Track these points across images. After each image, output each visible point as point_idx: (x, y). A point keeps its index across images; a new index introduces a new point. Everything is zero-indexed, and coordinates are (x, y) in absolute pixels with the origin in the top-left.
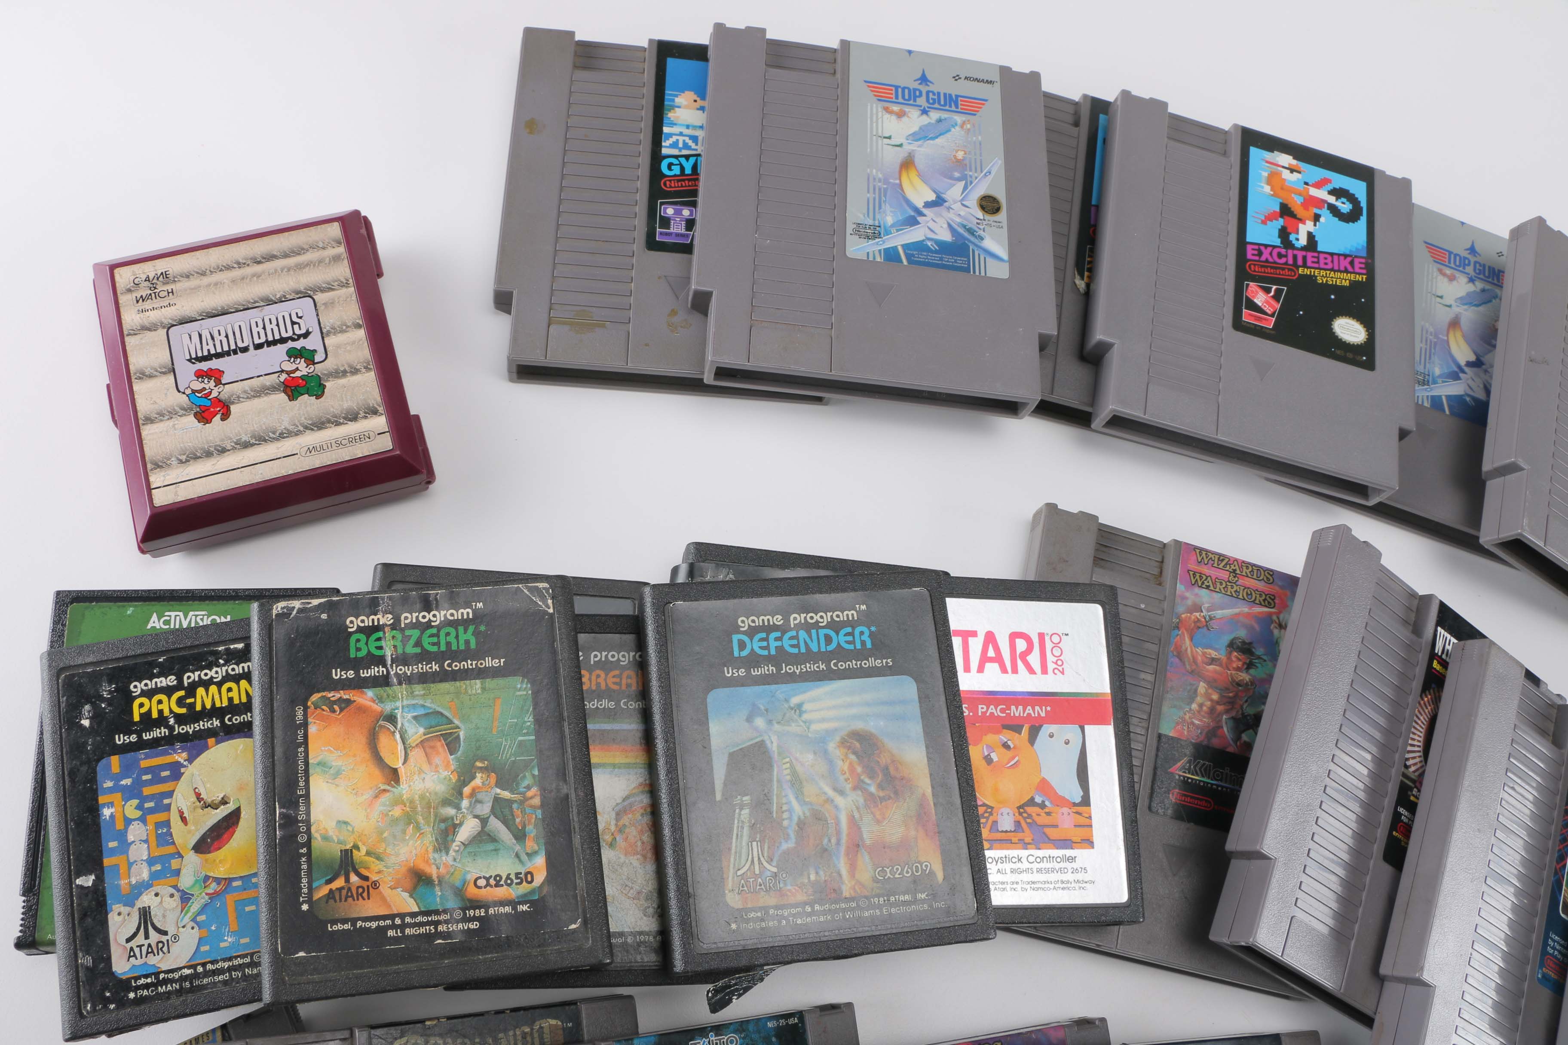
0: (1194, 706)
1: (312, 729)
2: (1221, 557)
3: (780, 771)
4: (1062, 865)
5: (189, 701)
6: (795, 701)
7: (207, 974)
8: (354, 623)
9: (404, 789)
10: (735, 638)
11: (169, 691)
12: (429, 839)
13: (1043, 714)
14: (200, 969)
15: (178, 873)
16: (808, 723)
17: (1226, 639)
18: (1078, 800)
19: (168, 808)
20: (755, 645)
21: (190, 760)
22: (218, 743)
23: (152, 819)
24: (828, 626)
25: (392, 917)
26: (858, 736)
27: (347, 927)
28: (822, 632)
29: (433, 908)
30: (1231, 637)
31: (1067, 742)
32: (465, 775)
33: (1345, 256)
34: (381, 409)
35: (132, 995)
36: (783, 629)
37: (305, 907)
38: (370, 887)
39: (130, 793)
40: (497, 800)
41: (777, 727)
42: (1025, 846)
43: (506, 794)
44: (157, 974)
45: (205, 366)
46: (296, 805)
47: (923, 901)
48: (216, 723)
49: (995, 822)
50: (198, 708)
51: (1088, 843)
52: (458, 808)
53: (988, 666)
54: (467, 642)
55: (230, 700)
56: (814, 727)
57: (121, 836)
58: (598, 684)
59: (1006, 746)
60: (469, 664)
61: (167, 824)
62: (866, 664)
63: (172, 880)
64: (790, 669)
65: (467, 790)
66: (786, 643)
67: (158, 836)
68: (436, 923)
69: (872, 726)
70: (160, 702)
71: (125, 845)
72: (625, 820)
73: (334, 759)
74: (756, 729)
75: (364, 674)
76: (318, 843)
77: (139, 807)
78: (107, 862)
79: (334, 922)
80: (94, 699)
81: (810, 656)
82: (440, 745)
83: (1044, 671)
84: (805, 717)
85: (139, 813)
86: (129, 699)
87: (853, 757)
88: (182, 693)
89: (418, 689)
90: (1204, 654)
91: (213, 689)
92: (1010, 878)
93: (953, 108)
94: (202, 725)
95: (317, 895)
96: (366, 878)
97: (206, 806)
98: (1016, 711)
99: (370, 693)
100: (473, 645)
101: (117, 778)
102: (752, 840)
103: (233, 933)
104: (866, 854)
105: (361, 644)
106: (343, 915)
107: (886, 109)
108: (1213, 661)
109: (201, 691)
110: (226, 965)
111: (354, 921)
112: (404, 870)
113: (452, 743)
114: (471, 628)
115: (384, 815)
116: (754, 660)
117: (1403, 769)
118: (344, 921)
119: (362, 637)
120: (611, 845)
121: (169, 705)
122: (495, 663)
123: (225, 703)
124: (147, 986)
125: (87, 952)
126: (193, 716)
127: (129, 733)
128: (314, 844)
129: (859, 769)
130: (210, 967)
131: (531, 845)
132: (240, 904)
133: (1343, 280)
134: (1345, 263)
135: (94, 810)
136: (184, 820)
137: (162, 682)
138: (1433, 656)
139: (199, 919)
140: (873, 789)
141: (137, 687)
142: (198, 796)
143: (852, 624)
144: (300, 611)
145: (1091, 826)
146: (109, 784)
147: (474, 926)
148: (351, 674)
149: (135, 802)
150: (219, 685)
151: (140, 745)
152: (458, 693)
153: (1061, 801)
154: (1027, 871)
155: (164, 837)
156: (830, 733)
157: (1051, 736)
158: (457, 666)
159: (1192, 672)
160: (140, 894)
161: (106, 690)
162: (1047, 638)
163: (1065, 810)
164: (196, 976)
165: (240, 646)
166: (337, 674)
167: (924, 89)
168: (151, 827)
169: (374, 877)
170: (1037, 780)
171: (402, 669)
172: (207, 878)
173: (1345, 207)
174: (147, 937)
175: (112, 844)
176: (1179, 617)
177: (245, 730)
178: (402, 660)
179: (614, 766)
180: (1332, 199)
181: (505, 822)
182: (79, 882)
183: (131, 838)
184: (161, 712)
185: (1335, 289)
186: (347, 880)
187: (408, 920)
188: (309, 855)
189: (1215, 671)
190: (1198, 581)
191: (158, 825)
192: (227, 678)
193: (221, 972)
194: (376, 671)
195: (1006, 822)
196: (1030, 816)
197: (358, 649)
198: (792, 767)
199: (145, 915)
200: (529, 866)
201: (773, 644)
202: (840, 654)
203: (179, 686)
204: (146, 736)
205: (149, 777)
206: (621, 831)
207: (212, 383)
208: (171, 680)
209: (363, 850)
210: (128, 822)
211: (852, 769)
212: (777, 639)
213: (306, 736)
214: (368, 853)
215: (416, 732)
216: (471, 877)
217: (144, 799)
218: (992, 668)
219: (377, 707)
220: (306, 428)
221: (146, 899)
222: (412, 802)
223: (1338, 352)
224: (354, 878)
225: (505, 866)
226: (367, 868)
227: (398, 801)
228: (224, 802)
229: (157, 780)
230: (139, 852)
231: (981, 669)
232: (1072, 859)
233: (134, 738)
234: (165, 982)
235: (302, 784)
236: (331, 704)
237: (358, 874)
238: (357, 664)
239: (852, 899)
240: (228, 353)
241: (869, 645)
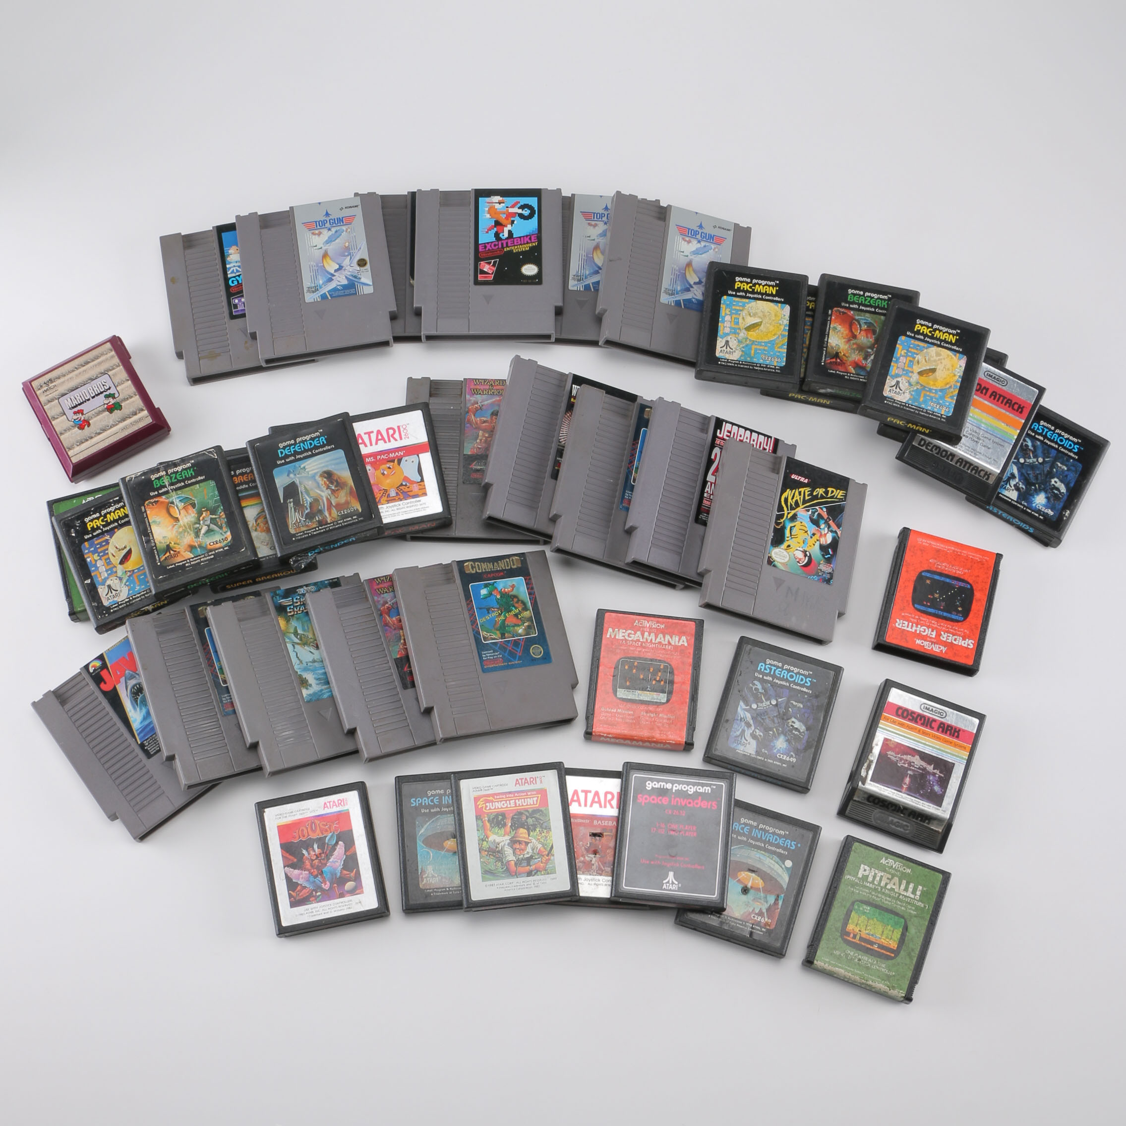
0: (478, 441)
1: (148, 512)
2: (485, 380)
3: (301, 489)
4: (416, 504)
5: (105, 519)
6: (302, 466)
7: (133, 599)
8: (153, 477)
9: (181, 522)
10: (279, 451)
11: (98, 518)
12: (193, 535)
13: (402, 454)
14: (131, 598)
15: (116, 572)
16: (308, 472)
17: (490, 412)
18: (419, 480)
19: (108, 553)
20: (286, 452)
21: (111, 537)
22: (118, 530)
23: (103, 558)
24: (310, 440)
25: (186, 560)
26: (325, 472)
27: (173, 566)
28: (308, 442)
29: (198, 555)
30: (492, 411)
31: (413, 462)
32: (200, 513)
33: (527, 236)
34: (144, 408)
35: (112, 611)
36: (295, 444)
37: (159, 564)
38: (177, 553)
39: (94, 552)
40: (211, 519)
41: (298, 476)
42: (401, 500)
43: (214, 516)
44: (118, 603)
45: (76, 409)
46: (149, 536)
47: (355, 519)
48: (116, 524)
49: (389, 495)
50: (109, 521)
51: (425, 494)
52: (200, 524)
53: (379, 442)
54: (191, 474)
55: (119, 516)
56: (310, 473)
57: (95, 565)
58: (241, 481)
59: (389, 468)
60: (194, 480)
61: (109, 558)
62: (325, 449)
63: (115, 575)
64: (299, 456)
65: (201, 518)
66: (297, 449)
67: (107, 563)
68: (200, 559)
69: (330, 468)
70: (96, 522)
71: (97, 568)
72: (259, 521)
73: (158, 519)
74: (290, 478)
75: (160, 492)
76: (158, 544)
77: (98, 556)
78: (92, 574)
79: (169, 566)
80: (74, 527)
81: (306, 451)
82: (190, 507)
83: (401, 438)
84: (307, 470)
85: (99, 558)
86: (85, 524)
87: (325, 479)
88: (102, 518)
89: (179, 492)
90: (481, 420)
91: (112, 514)
92: (397, 511)
93: (342, 224)
94: (112, 526)
95: (162, 560)
96: (175, 551)
97: (120, 550)
98: (392, 455)
99: (164, 497)
100: (193, 474)
101: (89, 549)
102: (295, 511)
103: (138, 586)
104: (334, 509)
105: (158, 483)
106: (171, 563)
107: (313, 234)
108: (485, 422)
109: (108, 515)
110: (139, 595)
111: (175, 564)
112: (187, 546)
113: (193, 505)
114: (192, 469)
115: (177, 531)
116: (287, 456)
117: (558, 443)
118: (172, 565)
119: (157, 481)
120: (256, 530)
121: (99, 523)
122: (202, 478)
123: (117, 517)
124: (116, 607)
125: (94, 602)
126: (108, 524)
127: (88, 534)
128: (157, 545)
129: (328, 483)
130: (134, 597)
131: (225, 529)
132: (138, 577)
133: (526, 247)
134: (527, 239)
135: (84, 560)
136: (114, 556)
137: (95, 516)
138: (570, 396)
139: (127, 584)
140: (333, 488)
141: (87, 520)
142: (116, 548)
143: (318, 437)
144: (135, 478)
145: (425, 488)
146: (87, 551)
147: (212, 557)
148: (156, 493)
149: (97, 554)
150: (114, 512)
151: (93, 537)
152: (192, 490)
153: (412, 482)
154: (403, 508)
155: (108, 562)
156: (316, 474)
157: (406, 461)
158: (189, 482)
159: (476, 428)
160: (106, 581)
161: (78, 523)
162: (401, 428)
163: (415, 485)
164: (130, 600)
165: (117, 498)
166: (152, 494)
167: (328, 219)
168: (104, 561)
169: (178, 550)
170: (402, 477)
171: (172, 487)
172: (126, 571)
173: (526, 212)
174: (112, 593)
175: (93, 569)
176: (468, 408)
177: (128, 523)
178: (172, 484)
179: (251, 505)
180: (520, 211)
181: (215, 525)
182: (86, 582)
183: (98, 566)
184: (97, 525)
185: (523, 253)
186: (170, 553)
187: (191, 560)
188: (156, 549)
189: (486, 426)
190: (475, 392)
191: (106, 560)
192: (116, 509)
193: (138, 597)
194: (164, 490)
195: (393, 493)
196: (401, 490)
197: (157, 485)
198: (305, 487)
199: (109, 587)
200: (225, 536)
201: (292, 450)
202: (316, 447)
203: (101, 516)
204: (95, 534)
205: (99, 546)
206: (258, 525)
207: (81, 415)
208: (98, 515)
209: (173, 543)
210: (96, 561)
211: (325, 483)
212: (293, 448)
213: (147, 515)
214: (175, 544)
215: (181, 505)
216: (208, 543)
217: (99, 553)
218: (381, 442)
219: (167, 501)
220: (119, 422)
221: (108, 582)
222: (185, 526)
223: (524, 281)
224: (172, 552)
225: (217, 537)
226: (175, 548)
227: (180, 527)
228: (125, 547)
229: (102, 546)
230: (102, 569)
231: (376, 443)
232: (420, 501)
233: (91, 535)
234: (121, 604)
235: (149, 529)
236: (152, 503)
237: (173, 551)
238: (158, 489)
239: (331, 523)
240: (83, 403)
241: (325, 442)
